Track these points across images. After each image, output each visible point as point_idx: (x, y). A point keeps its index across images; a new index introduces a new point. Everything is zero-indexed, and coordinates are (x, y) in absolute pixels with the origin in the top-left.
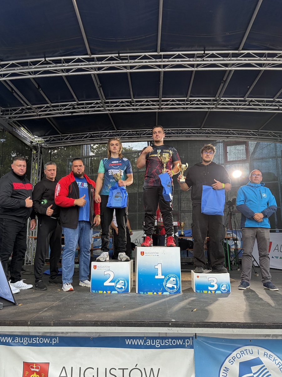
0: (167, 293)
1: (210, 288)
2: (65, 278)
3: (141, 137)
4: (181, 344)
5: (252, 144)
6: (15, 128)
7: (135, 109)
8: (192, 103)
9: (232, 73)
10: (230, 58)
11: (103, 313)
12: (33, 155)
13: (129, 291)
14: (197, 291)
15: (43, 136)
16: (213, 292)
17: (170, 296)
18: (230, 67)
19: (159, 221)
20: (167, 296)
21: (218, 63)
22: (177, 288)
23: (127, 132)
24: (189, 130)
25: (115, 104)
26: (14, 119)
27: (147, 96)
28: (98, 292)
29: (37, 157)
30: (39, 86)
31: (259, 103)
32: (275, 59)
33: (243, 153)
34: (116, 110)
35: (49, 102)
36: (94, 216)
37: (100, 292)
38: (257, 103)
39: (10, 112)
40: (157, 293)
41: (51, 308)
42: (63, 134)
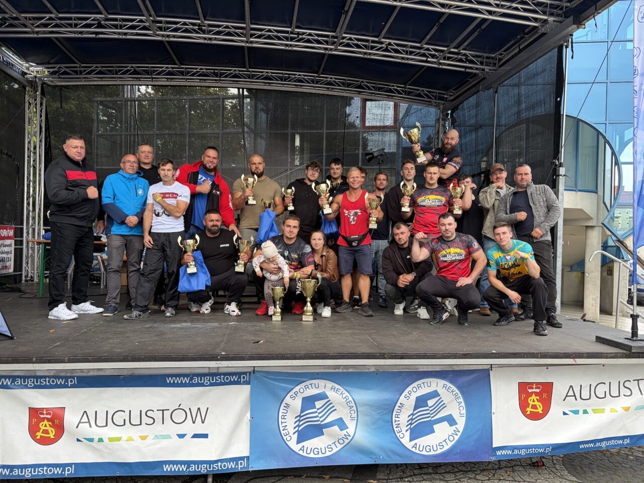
3: (222, 80)
4: (236, 380)
7: (208, 39)
12: (27, 97)
15: (45, 64)
24: (300, 75)
25: (173, 27)
27: (228, 18)
29: (35, 100)
31: (400, 49)
35: (53, 10)
38: (397, 49)
42: (83, 63)
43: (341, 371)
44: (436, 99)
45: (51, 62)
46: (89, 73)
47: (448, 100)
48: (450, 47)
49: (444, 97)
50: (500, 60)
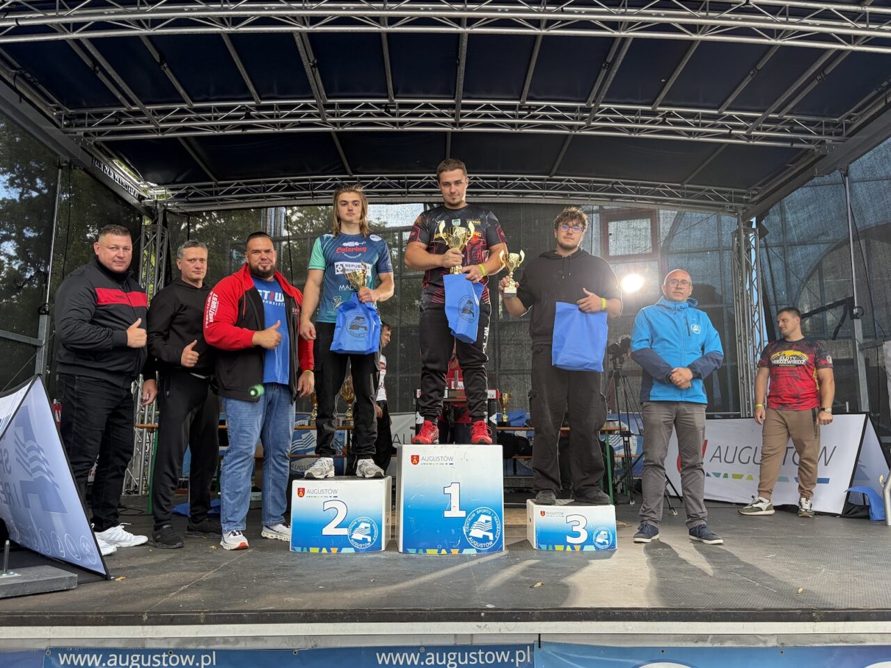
0: (472, 552)
1: (570, 540)
2: (229, 519)
3: (409, 193)
4: (506, 660)
5: (667, 216)
6: (99, 162)
7: (398, 124)
8: (532, 113)
9: (628, 44)
10: (624, 10)
11: (324, 594)
12: (143, 230)
13: (383, 548)
14: (541, 546)
15: (169, 184)
16: (577, 548)
17: (477, 557)
18: (623, 30)
19: (453, 388)
20: (471, 558)
21: (594, 20)
22: (495, 539)
23: (375, 181)
24: (522, 179)
25: (350, 111)
26: (97, 138)
27: (427, 93)
28: (308, 550)
29: (154, 233)
30: (162, 57)
31: (687, 121)
32: (725, 15)
33: (646, 236)
34: (352, 124)
35: (186, 97)
36: (300, 373)
37: (314, 550)
38: (683, 119)
39: (87, 121)
40: (449, 552)
41: (198, 585)
42: (220, 181)
43: (708, 645)
44: (731, 201)
45: (178, 180)
46: (229, 192)
47: (749, 202)
48: (766, 112)
49: (742, 199)
50: (848, 126)
